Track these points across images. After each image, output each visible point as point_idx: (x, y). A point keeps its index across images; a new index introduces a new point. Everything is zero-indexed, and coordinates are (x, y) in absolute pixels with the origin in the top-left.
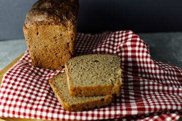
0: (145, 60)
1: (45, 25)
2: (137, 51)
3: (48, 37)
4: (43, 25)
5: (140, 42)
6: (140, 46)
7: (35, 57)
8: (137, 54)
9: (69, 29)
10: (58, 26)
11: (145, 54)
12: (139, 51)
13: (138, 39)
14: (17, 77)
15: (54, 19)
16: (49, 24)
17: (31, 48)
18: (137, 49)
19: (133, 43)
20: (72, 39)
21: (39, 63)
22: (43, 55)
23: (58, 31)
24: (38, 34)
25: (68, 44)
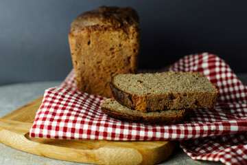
1: (100, 30)
2: (218, 73)
3: (103, 48)
4: (97, 31)
5: (220, 62)
6: (220, 67)
7: (83, 78)
8: (218, 77)
9: (131, 36)
10: (116, 33)
11: (229, 75)
12: (220, 73)
13: (217, 59)
15: (112, 22)
16: (106, 29)
17: (78, 64)
18: (217, 70)
20: (134, 51)
21: (87, 88)
22: (93, 75)
23: (117, 40)
24: (89, 43)
25: (129, 58)
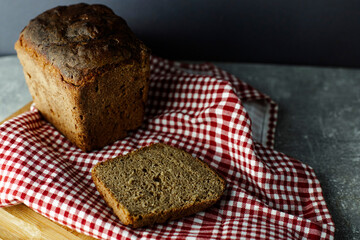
0: (241, 148)
2: (231, 129)
5: (240, 112)
6: (237, 121)
8: (230, 135)
9: (143, 64)
10: (128, 66)
11: (243, 139)
12: (234, 131)
13: (237, 106)
14: (17, 136)
17: (84, 119)
18: (231, 125)
19: (227, 113)
24: (97, 90)
25: (141, 89)
